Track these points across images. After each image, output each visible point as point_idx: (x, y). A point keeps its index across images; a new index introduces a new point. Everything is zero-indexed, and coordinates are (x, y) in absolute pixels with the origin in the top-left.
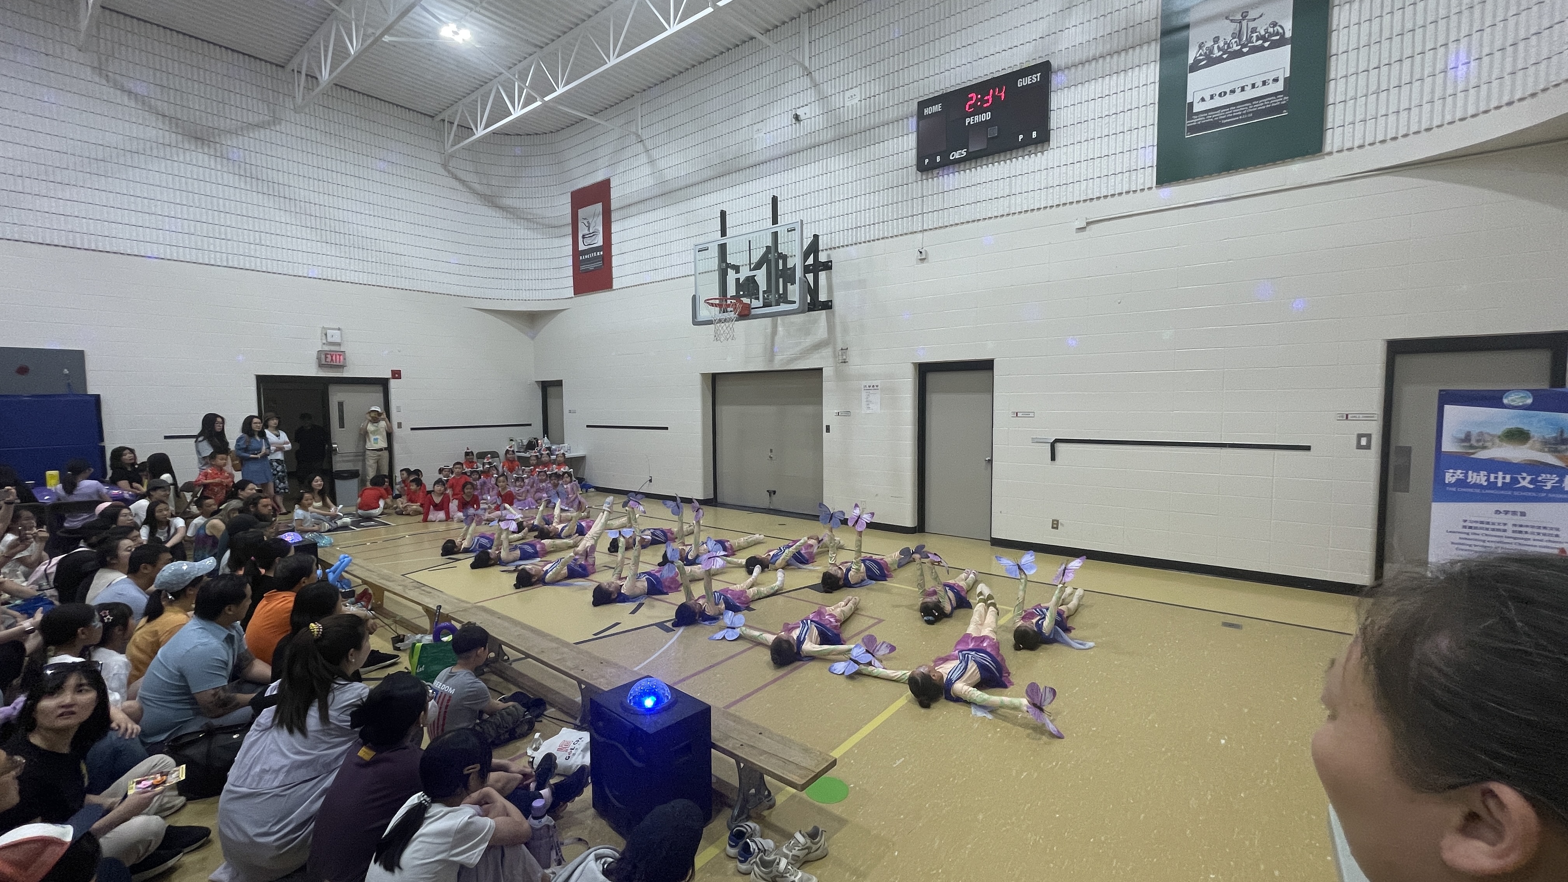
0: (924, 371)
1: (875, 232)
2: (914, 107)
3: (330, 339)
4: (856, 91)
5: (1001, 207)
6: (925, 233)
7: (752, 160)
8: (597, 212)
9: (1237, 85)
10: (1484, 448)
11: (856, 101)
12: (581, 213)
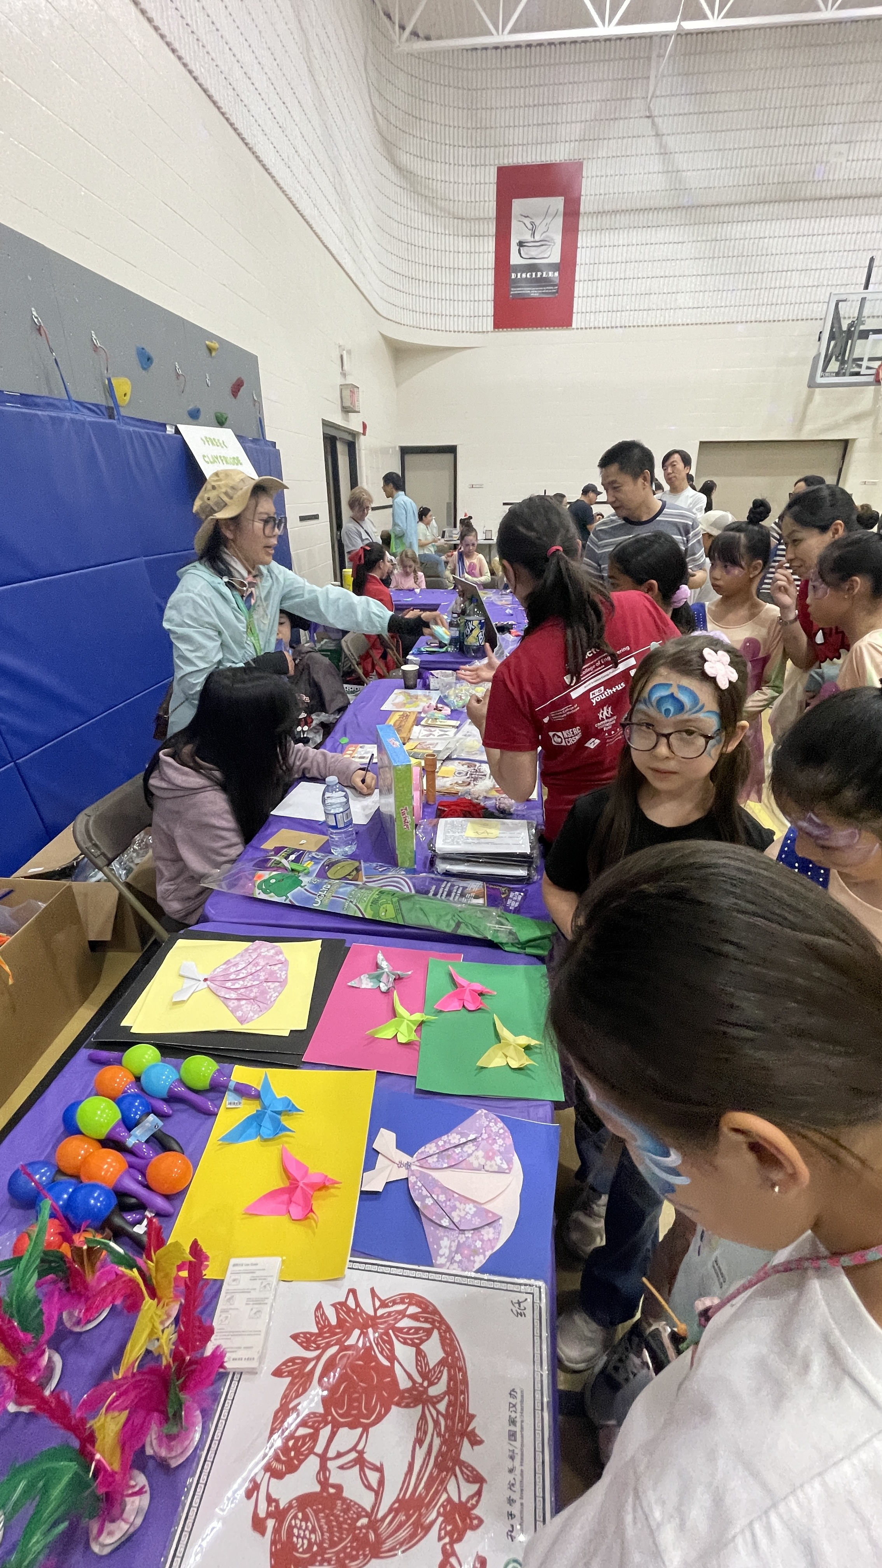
8: (552, 210)
12: (518, 205)
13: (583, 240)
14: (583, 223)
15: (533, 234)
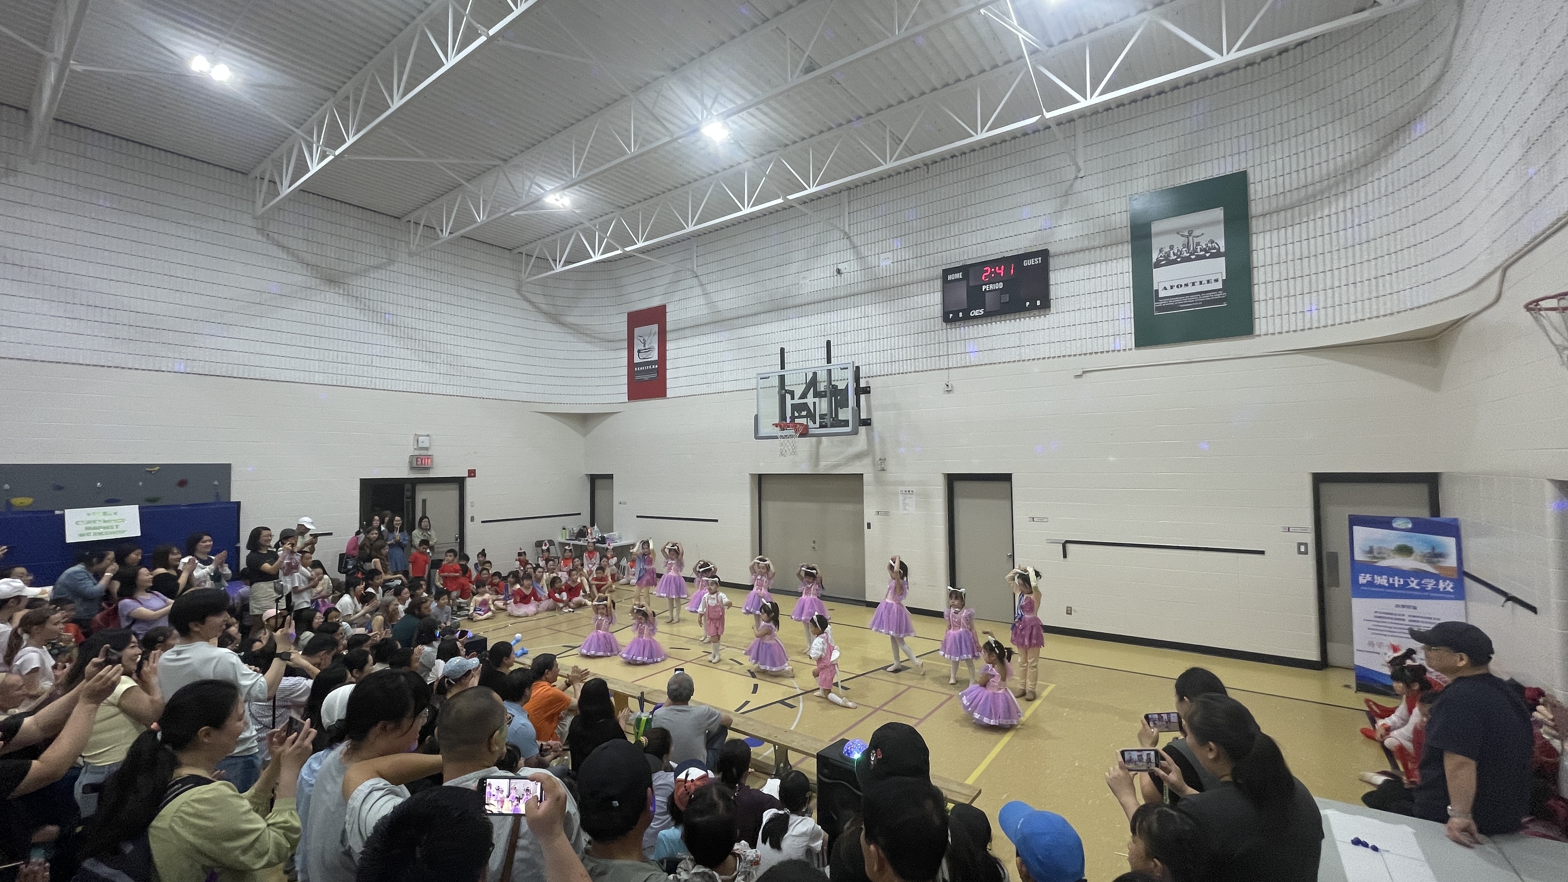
0: (952, 480)
1: (908, 366)
2: (939, 272)
3: (421, 445)
4: (890, 255)
5: (1014, 355)
6: (950, 370)
7: (798, 301)
8: (653, 331)
9: (1189, 281)
10: (1384, 558)
11: (889, 262)
12: (638, 331)
13: (669, 346)
14: (669, 336)
15: (644, 346)
